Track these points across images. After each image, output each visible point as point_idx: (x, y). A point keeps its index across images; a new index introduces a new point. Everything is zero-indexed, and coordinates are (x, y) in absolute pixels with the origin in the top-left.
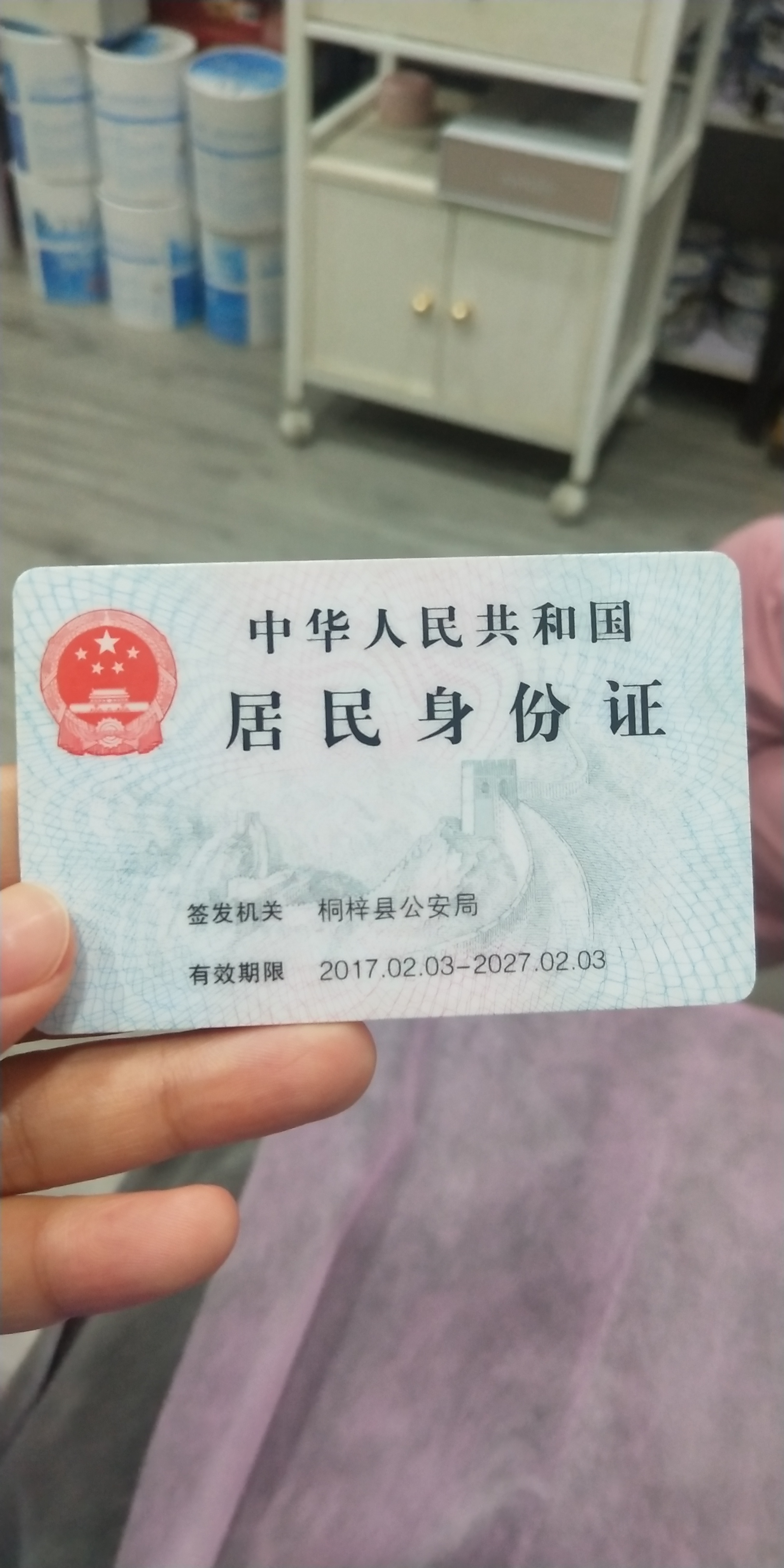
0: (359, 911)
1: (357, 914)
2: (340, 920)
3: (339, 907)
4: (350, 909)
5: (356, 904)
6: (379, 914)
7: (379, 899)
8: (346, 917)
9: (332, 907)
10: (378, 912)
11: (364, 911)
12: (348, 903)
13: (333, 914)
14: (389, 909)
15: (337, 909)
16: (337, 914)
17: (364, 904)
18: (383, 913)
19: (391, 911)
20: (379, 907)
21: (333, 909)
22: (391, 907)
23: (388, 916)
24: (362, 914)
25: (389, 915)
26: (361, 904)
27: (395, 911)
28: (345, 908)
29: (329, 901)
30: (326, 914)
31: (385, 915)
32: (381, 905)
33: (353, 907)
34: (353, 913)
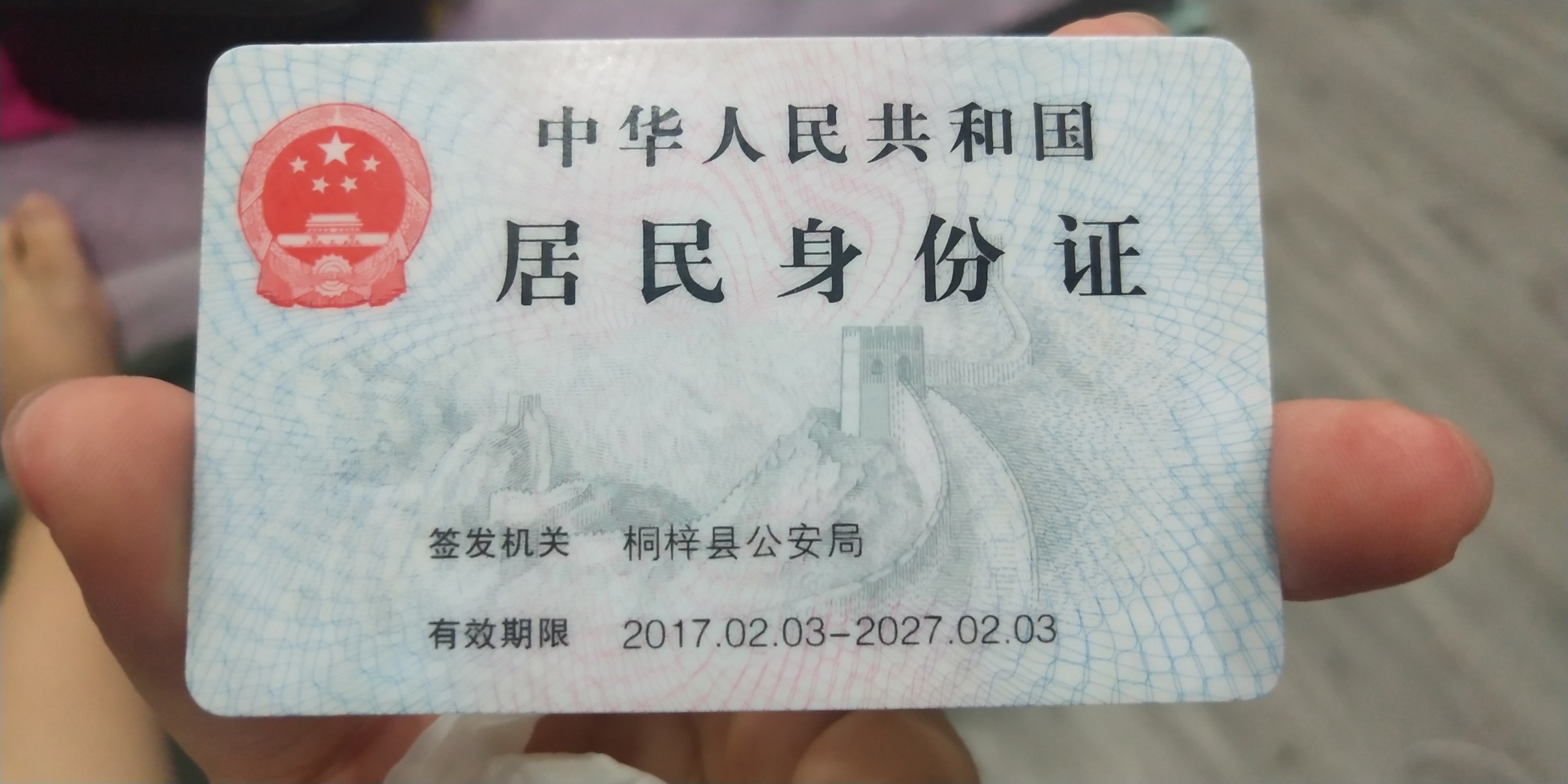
0: (684, 545)
1: (680, 549)
2: (656, 559)
3: (654, 538)
4: (672, 542)
5: (680, 534)
6: (715, 551)
7: (714, 528)
8: (665, 555)
9: (643, 539)
10: (713, 547)
11: (692, 545)
12: (669, 532)
13: (646, 549)
14: (730, 544)
15: (652, 542)
16: (652, 549)
17: (693, 536)
18: (720, 549)
19: (733, 547)
20: (714, 541)
21: (646, 542)
22: (732, 541)
23: (728, 554)
24: (688, 550)
25: (729, 552)
26: (688, 536)
27: (738, 548)
28: (664, 541)
29: (640, 530)
30: (635, 549)
31: (724, 552)
32: (717, 538)
33: (676, 539)
34: (676, 548)
